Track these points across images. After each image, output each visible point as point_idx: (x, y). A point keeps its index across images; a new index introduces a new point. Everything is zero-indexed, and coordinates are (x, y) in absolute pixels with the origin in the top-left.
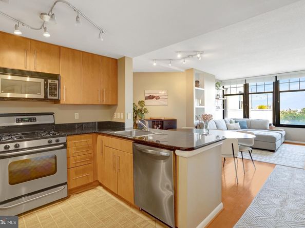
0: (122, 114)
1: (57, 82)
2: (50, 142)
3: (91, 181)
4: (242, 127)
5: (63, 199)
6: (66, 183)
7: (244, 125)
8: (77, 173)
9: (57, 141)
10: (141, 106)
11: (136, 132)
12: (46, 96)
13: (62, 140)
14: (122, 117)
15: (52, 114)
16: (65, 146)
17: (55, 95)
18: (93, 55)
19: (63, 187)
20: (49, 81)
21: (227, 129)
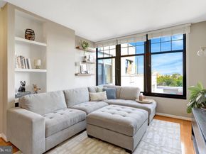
4: (109, 97)
7: (112, 95)
21: (90, 100)
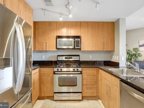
0: (118, 57)
1: (79, 40)
2: (74, 70)
3: (95, 95)
5: (80, 100)
6: (81, 93)
8: (87, 88)
9: (77, 70)
10: (135, 51)
11: (127, 71)
12: (74, 47)
13: (80, 69)
14: (118, 59)
15: (79, 56)
16: (81, 73)
17: (78, 46)
18: (98, 23)
19: (79, 94)
20: (76, 40)
